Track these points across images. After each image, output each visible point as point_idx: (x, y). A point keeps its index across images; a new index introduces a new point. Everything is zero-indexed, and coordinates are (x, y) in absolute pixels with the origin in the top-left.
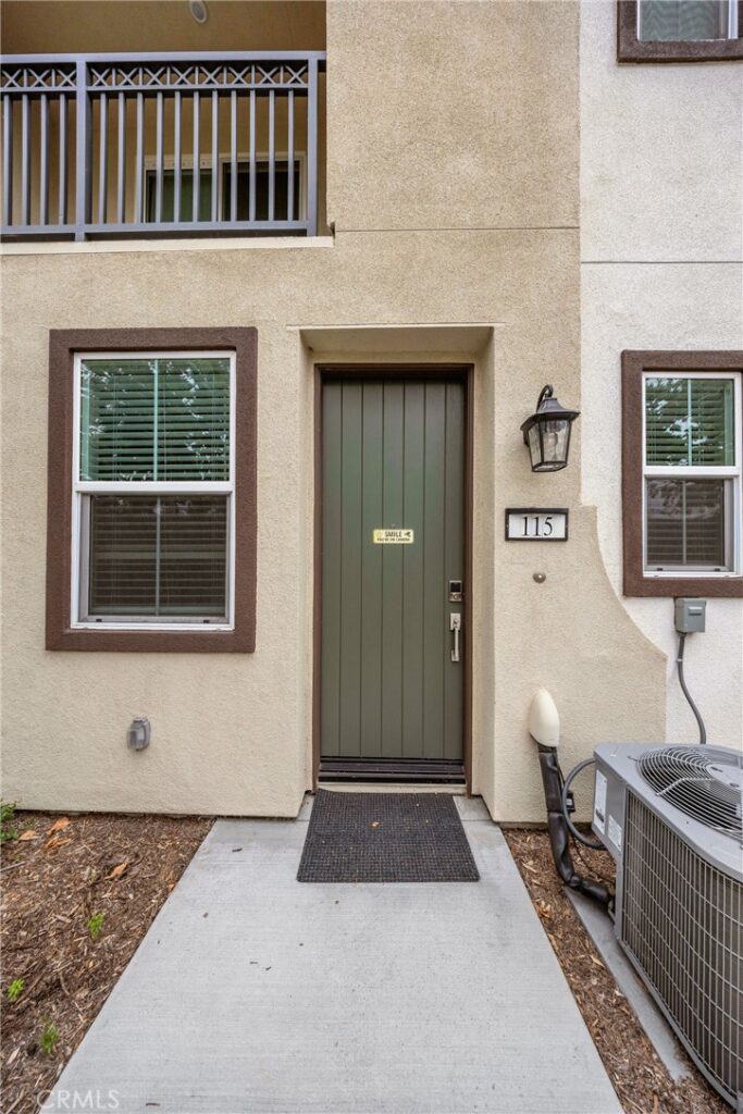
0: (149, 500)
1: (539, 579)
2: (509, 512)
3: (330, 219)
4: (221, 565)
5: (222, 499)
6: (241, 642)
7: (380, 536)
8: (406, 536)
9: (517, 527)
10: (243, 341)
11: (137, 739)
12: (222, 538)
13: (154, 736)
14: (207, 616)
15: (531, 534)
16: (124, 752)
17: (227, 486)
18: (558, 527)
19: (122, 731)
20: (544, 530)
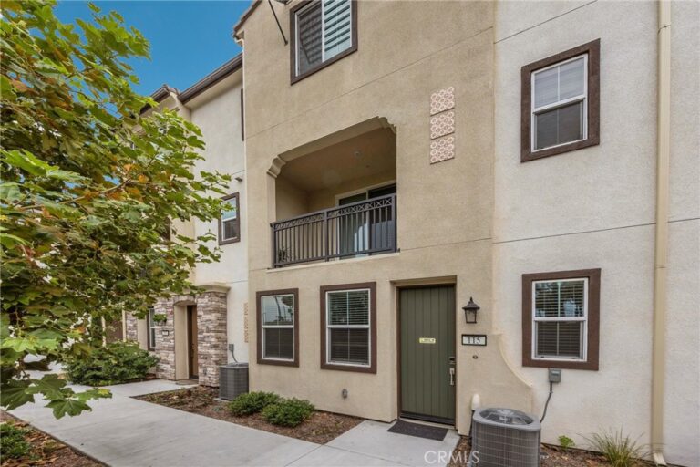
0: (346, 330)
1: (475, 357)
2: (463, 335)
3: (398, 247)
4: (367, 348)
5: (367, 330)
6: (373, 370)
7: (422, 340)
8: (432, 341)
9: (466, 340)
10: (373, 285)
11: (344, 395)
12: (367, 341)
13: (349, 394)
14: (363, 363)
15: (472, 342)
16: (340, 397)
17: (368, 326)
18: (482, 341)
19: (340, 392)
20: (476, 341)
